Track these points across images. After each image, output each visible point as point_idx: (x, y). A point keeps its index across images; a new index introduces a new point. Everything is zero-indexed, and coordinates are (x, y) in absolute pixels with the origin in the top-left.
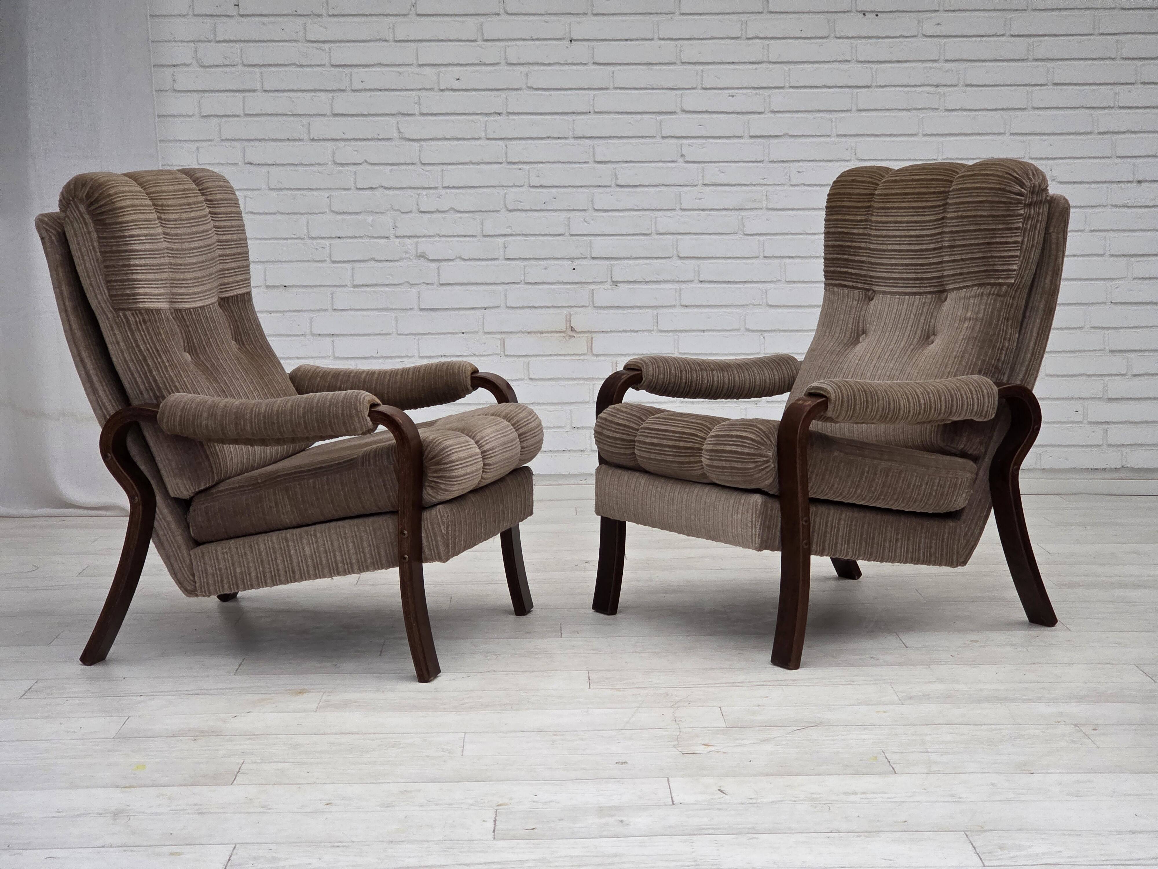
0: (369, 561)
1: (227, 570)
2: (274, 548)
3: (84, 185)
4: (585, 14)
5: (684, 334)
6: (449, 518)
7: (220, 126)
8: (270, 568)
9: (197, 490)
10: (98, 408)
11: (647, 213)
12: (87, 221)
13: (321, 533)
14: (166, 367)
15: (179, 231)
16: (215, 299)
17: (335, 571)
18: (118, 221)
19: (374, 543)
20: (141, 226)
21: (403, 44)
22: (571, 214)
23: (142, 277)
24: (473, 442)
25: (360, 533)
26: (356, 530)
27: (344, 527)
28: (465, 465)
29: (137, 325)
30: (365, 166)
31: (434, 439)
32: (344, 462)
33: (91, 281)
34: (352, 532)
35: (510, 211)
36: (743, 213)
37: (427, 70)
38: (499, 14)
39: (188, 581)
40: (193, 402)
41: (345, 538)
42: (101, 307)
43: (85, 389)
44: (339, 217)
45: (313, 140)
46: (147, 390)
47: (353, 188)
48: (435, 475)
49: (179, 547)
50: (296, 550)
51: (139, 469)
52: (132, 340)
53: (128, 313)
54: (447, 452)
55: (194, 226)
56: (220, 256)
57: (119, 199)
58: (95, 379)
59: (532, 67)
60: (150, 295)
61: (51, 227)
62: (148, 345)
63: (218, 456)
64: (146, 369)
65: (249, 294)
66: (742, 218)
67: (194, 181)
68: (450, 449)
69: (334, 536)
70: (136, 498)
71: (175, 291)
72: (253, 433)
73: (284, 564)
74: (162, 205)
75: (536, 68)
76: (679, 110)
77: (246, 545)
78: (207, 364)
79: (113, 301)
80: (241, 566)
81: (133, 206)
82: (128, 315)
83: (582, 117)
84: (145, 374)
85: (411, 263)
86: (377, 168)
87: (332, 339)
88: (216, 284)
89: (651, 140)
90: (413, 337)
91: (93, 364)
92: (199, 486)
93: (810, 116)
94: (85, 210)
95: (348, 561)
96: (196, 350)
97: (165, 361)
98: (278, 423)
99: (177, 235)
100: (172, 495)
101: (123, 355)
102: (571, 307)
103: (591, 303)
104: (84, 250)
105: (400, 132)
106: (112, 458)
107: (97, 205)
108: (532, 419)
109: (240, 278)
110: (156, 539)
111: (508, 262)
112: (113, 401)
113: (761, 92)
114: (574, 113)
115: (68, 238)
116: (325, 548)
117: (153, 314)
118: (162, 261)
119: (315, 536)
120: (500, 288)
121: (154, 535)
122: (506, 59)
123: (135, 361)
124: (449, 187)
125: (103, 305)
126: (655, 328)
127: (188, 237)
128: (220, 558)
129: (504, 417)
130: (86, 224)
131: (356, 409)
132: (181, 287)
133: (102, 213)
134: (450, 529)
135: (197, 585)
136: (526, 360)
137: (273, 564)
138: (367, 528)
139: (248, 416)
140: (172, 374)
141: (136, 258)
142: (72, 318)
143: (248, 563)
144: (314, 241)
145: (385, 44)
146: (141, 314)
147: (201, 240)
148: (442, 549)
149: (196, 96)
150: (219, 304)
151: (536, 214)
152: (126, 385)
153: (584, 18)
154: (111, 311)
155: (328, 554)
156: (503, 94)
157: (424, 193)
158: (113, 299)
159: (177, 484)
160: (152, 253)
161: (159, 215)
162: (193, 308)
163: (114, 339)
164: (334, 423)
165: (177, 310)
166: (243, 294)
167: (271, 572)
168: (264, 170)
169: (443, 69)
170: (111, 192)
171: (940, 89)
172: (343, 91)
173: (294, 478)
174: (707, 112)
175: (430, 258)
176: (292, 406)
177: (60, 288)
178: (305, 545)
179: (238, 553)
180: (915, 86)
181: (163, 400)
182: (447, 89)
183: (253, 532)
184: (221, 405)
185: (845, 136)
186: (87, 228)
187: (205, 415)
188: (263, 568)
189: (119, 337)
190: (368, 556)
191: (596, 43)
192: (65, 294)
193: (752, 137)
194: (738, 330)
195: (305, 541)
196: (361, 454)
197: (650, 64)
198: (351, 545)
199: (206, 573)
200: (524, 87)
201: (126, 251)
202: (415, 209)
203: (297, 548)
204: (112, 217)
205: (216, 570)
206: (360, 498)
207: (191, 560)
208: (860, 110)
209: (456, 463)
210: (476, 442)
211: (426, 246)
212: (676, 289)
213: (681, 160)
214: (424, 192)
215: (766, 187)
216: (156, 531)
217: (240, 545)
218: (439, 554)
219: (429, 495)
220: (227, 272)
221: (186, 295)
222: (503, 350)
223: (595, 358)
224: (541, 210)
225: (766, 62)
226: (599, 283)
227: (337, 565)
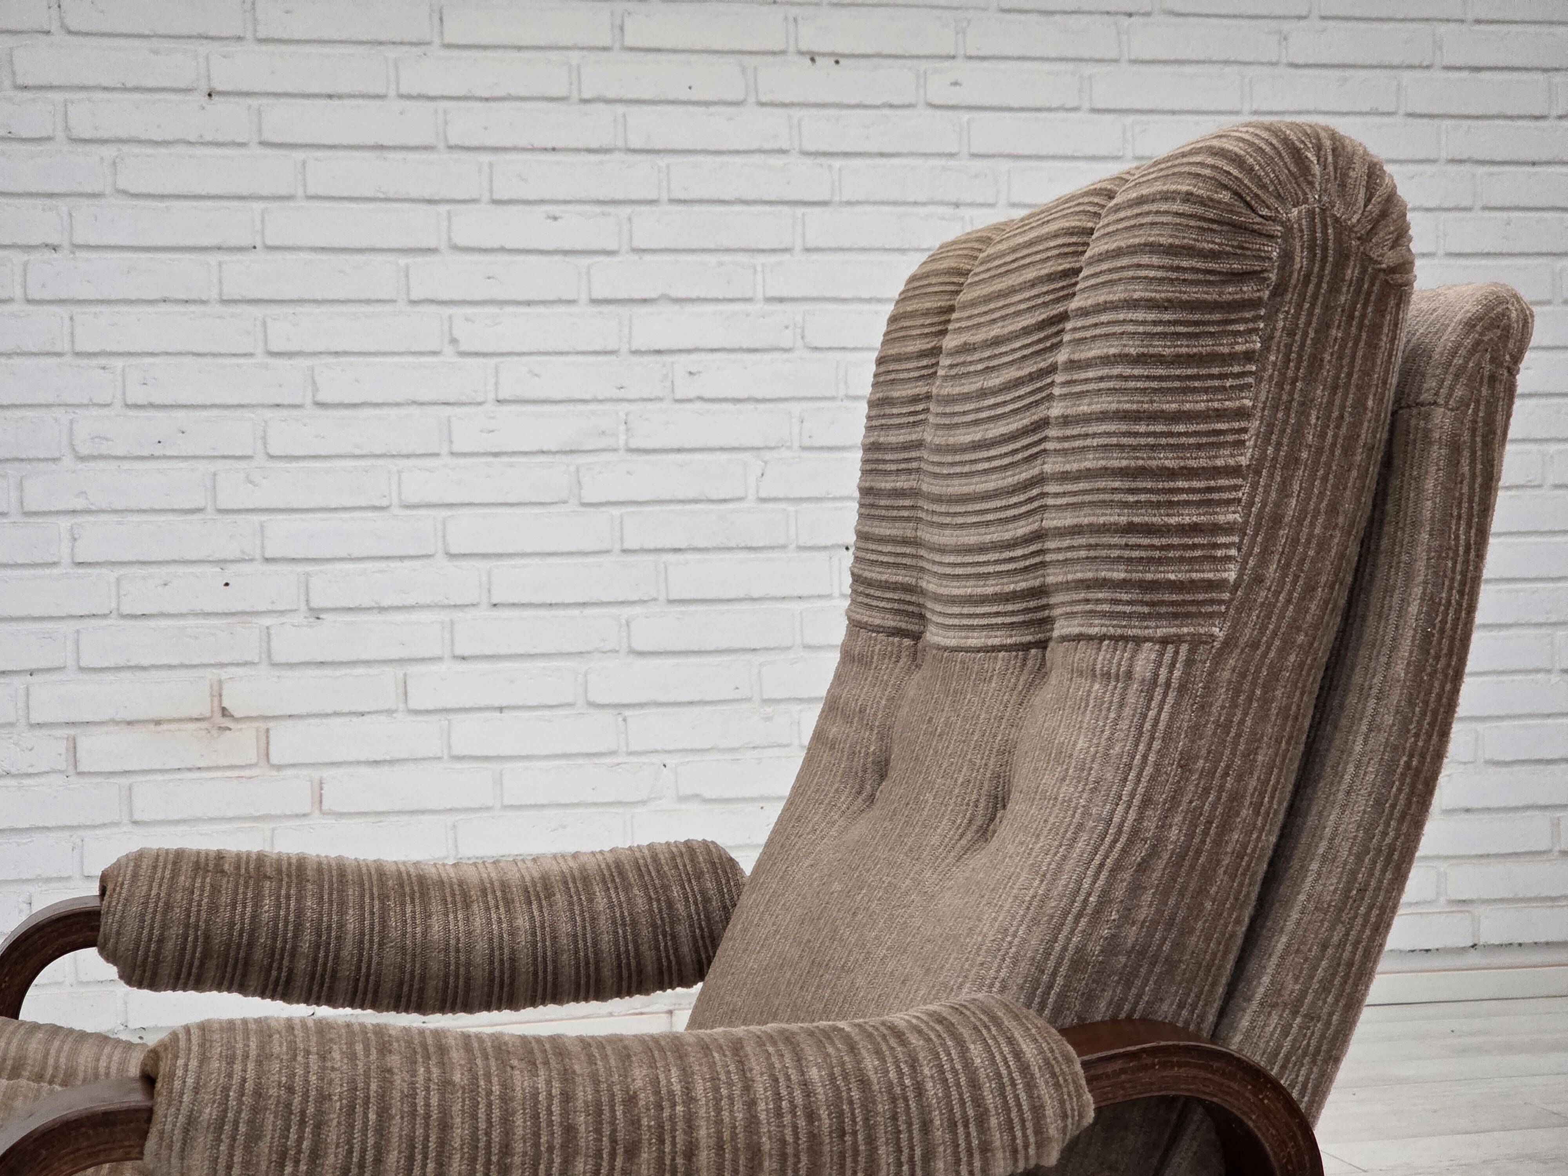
4: (239, 38)
5: (461, 716)
11: (381, 462)
22: (221, 464)
35: (82, 459)
36: (581, 459)
38: (48, 33)
59: (126, 148)
66: (578, 471)
75: (136, 149)
76: (443, 246)
83: (238, 257)
89: (387, 308)
93: (712, 259)
102: (222, 665)
103: (265, 656)
111: (81, 571)
113: (612, 209)
114: (219, 248)
120: (63, 627)
122: (67, 128)
126: (402, 706)
136: (125, 781)
151: (142, 465)
153: (238, 48)
156: (63, 205)
171: (962, 212)
174: (501, 250)
180: (915, 203)
185: (781, 300)
191: (264, 101)
193: (595, 302)
194: (572, 705)
197: (382, 147)
200: (108, 190)
208: (807, 250)
212: (442, 623)
213: (448, 349)
215: (626, 404)
222: (72, 761)
223: (275, 773)
224: (152, 457)
225: (620, 150)
226: (282, 613)
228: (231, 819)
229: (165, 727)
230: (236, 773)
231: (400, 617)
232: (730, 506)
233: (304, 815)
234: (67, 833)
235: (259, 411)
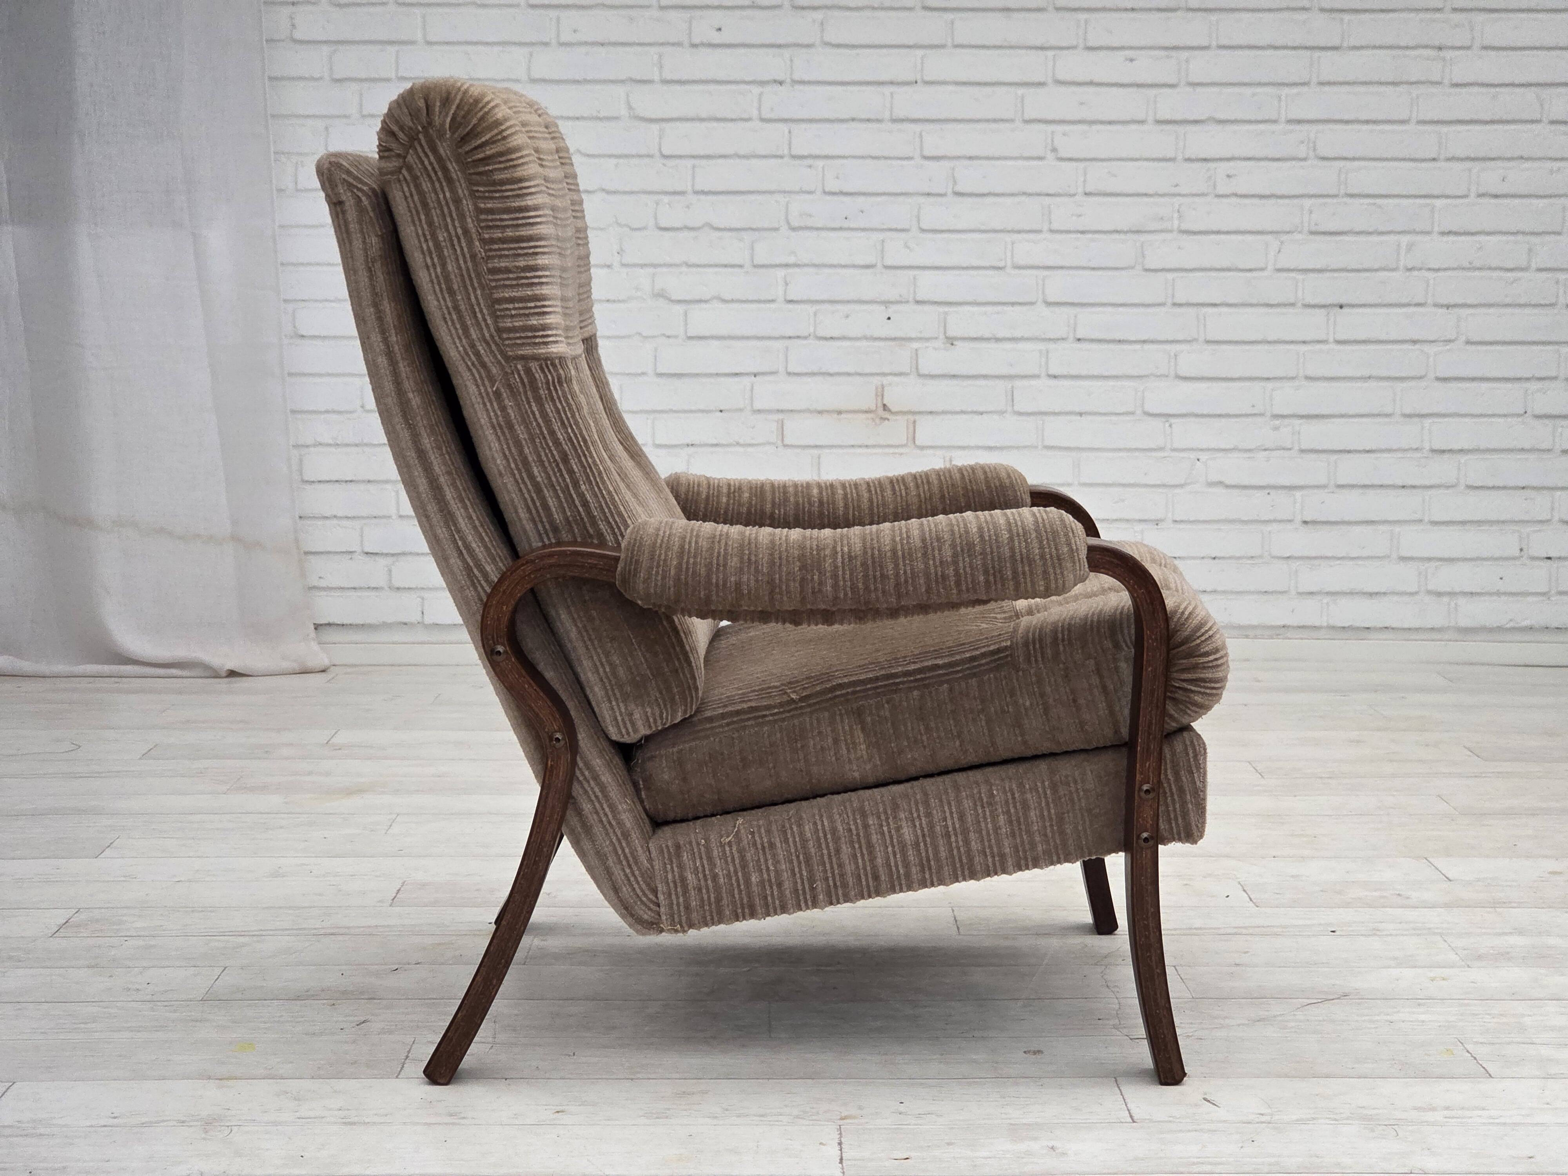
1: (730, 879)
2: (834, 834)
3: (446, 102)
8: (825, 871)
12: (452, 176)
13: (938, 795)
19: (1053, 811)
25: (1023, 793)
26: (1014, 788)
34: (1005, 794)
39: (642, 902)
41: (990, 804)
50: (884, 836)
52: (540, 421)
53: (533, 366)
69: (967, 802)
73: (857, 863)
77: (774, 827)
79: (504, 340)
80: (760, 871)
95: (995, 847)
104: (441, 236)
116: (946, 827)
119: (925, 802)
128: (715, 855)
133: (481, 161)
135: (663, 909)
137: (831, 863)
138: (1038, 782)
143: (776, 864)
155: (953, 838)
167: (827, 879)
173: (875, 689)
178: (903, 823)
179: (754, 844)
183: (787, 797)
186: (453, 190)
188: (810, 871)
195: (902, 814)
198: (1002, 819)
203: (886, 830)
205: (706, 880)
207: (650, 860)
217: (759, 827)
227: (971, 859)
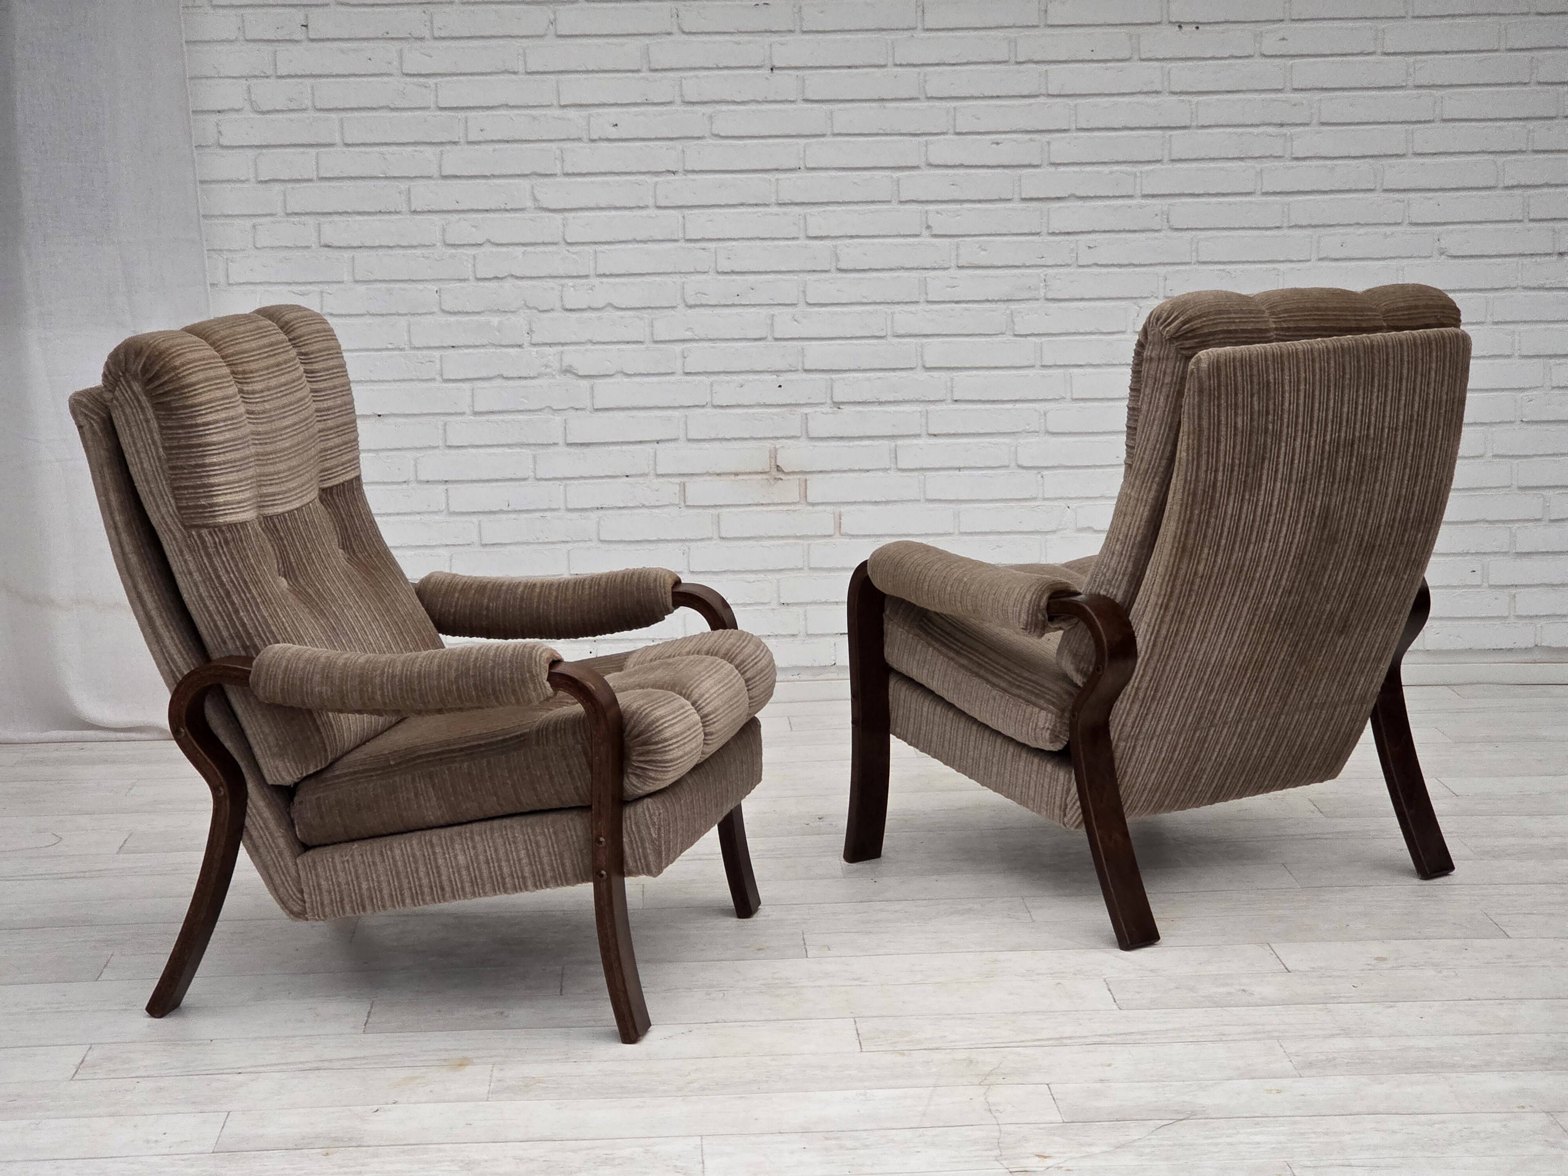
0: (549, 874)
1: (349, 885)
2: (414, 856)
3: (138, 353)
4: (791, 31)
5: (934, 473)
6: (662, 816)
7: (285, 195)
8: (409, 883)
9: (304, 775)
10: (164, 662)
11: (881, 307)
12: (144, 405)
13: (480, 835)
14: (257, 604)
15: (267, 406)
16: (314, 494)
17: (500, 886)
18: (187, 403)
19: (556, 849)
20: (219, 408)
21: (538, 77)
22: (776, 311)
23: (222, 479)
24: (689, 703)
25: (535, 836)
26: (530, 831)
27: (512, 827)
28: (682, 742)
29: (216, 547)
30: (487, 249)
31: (639, 709)
32: (511, 738)
33: (150, 488)
34: (524, 835)
35: (691, 307)
36: (1014, 306)
37: (572, 113)
39: (294, 900)
40: (299, 659)
41: (514, 842)
42: (166, 523)
43: (145, 637)
44: (453, 319)
45: (415, 212)
46: (232, 638)
47: (471, 278)
48: (641, 759)
49: (281, 853)
50: (445, 859)
51: (223, 746)
52: (210, 569)
53: (204, 532)
54: (657, 727)
55: (285, 395)
56: (320, 432)
57: (188, 372)
58: (158, 622)
59: (718, 107)
60: (233, 504)
61: (92, 411)
62: (232, 575)
63: (332, 726)
64: (231, 609)
65: (358, 478)
66: (1012, 314)
67: (282, 328)
68: (661, 722)
69: (500, 841)
70: (221, 789)
71: (265, 490)
72: (385, 703)
73: (430, 879)
74: (244, 372)
75: (724, 108)
76: (923, 164)
77: (375, 851)
78: (309, 590)
79: (182, 515)
80: (368, 880)
81: (206, 380)
82: (204, 535)
83: (788, 175)
84: (229, 616)
85: (553, 381)
86: (504, 249)
87: (445, 487)
88: (315, 471)
89: (885, 207)
90: (558, 483)
91: (155, 602)
92: (307, 769)
93: (1106, 169)
94: (140, 389)
95: (520, 875)
96: (293, 572)
97: (256, 596)
98: (420, 690)
99: (264, 412)
100: (270, 782)
101: (198, 590)
102: (778, 438)
103: (804, 432)
104: (140, 444)
105: (535, 199)
106: (186, 735)
107: (157, 383)
108: (762, 655)
109: (345, 458)
110: (249, 842)
111: (689, 378)
112: (184, 652)
113: (1036, 136)
114: (777, 170)
115: (117, 427)
116: (487, 856)
117: (238, 530)
118: (247, 452)
119: (472, 839)
120: (676, 413)
121: (245, 837)
122: (682, 95)
123: (215, 598)
124: (604, 275)
125: (169, 520)
126: (893, 466)
127: (278, 412)
128: (338, 868)
129: (724, 657)
130: (142, 408)
131: (530, 672)
132: (271, 484)
133: (166, 394)
134: (662, 831)
135: (307, 905)
136: (715, 511)
137: (413, 877)
138: (546, 830)
139: (377, 680)
140: (266, 614)
141: (213, 455)
142: (125, 537)
143: (378, 876)
144: (419, 353)
145: (513, 76)
146: (222, 532)
147: (295, 413)
148: (651, 858)
149: (251, 153)
150: (320, 498)
151: (726, 311)
152: (202, 630)
153: (789, 38)
154: (180, 530)
155: (491, 865)
156: (678, 145)
157: (570, 284)
158: (183, 512)
159: (277, 768)
160: (233, 445)
161: (239, 386)
162: (288, 512)
163: (184, 567)
164: (500, 690)
165: (266, 517)
166: (351, 481)
167: (410, 889)
168: (347, 255)
169: (595, 111)
170: (176, 364)
171: (1284, 130)
172: (455, 143)
173: (441, 759)
174: (962, 166)
175: (580, 374)
176: (439, 666)
177: (106, 495)
178: (458, 852)
179: (364, 862)
180: (1251, 125)
181: (257, 655)
182: (601, 139)
183: (384, 832)
184: (341, 662)
185: (1154, 196)
186: (144, 414)
187: (317, 678)
188: (400, 883)
189: (192, 566)
190: (547, 868)
191: (807, 72)
192: (115, 503)
193: (1024, 200)
194: (1007, 467)
195: (457, 847)
196: (534, 728)
197: (883, 100)
198: (523, 853)
199: (320, 889)
200: (707, 134)
201: (200, 445)
202: (558, 305)
203: (447, 856)
204: (180, 399)
205: (333, 886)
206: (535, 789)
207: (297, 871)
208: (1173, 161)
209: (670, 742)
210: (693, 704)
211: (573, 357)
212: (921, 411)
213: (925, 233)
214: (570, 282)
215: (1045, 269)
216: (248, 831)
217: (366, 850)
218: (648, 866)
219: (633, 785)
220: (329, 452)
221: (279, 494)
222: (682, 498)
223: (811, 508)
224: (733, 305)
225: (1043, 95)
226: (817, 404)
227: (503, 879)
228: (782, 537)
229: (740, 477)
230: (786, 508)
231: (893, 408)
232: (1115, 337)
233: (830, 536)
234: (680, 544)
235: (801, 275)
